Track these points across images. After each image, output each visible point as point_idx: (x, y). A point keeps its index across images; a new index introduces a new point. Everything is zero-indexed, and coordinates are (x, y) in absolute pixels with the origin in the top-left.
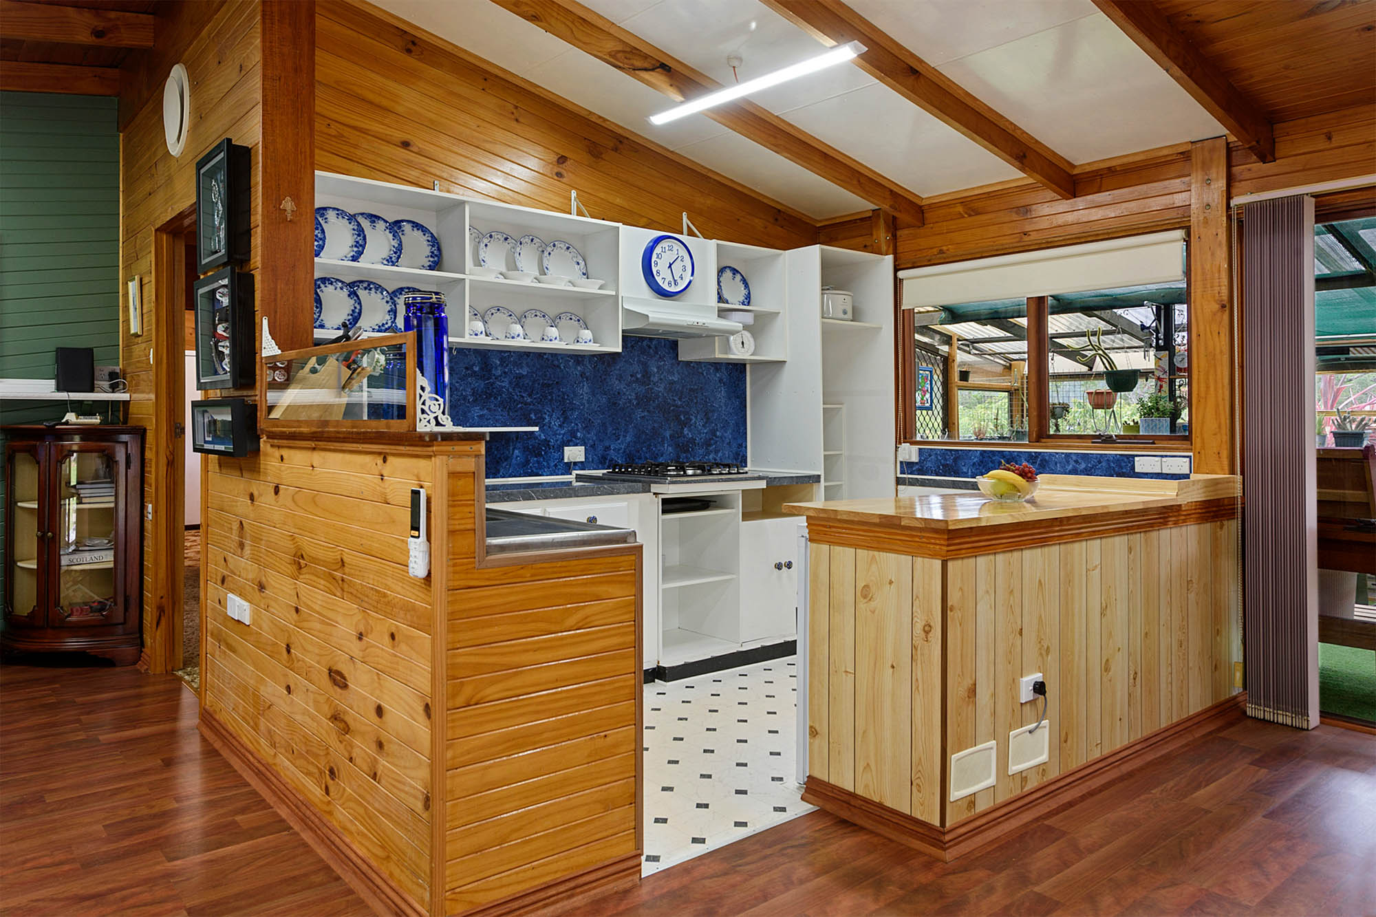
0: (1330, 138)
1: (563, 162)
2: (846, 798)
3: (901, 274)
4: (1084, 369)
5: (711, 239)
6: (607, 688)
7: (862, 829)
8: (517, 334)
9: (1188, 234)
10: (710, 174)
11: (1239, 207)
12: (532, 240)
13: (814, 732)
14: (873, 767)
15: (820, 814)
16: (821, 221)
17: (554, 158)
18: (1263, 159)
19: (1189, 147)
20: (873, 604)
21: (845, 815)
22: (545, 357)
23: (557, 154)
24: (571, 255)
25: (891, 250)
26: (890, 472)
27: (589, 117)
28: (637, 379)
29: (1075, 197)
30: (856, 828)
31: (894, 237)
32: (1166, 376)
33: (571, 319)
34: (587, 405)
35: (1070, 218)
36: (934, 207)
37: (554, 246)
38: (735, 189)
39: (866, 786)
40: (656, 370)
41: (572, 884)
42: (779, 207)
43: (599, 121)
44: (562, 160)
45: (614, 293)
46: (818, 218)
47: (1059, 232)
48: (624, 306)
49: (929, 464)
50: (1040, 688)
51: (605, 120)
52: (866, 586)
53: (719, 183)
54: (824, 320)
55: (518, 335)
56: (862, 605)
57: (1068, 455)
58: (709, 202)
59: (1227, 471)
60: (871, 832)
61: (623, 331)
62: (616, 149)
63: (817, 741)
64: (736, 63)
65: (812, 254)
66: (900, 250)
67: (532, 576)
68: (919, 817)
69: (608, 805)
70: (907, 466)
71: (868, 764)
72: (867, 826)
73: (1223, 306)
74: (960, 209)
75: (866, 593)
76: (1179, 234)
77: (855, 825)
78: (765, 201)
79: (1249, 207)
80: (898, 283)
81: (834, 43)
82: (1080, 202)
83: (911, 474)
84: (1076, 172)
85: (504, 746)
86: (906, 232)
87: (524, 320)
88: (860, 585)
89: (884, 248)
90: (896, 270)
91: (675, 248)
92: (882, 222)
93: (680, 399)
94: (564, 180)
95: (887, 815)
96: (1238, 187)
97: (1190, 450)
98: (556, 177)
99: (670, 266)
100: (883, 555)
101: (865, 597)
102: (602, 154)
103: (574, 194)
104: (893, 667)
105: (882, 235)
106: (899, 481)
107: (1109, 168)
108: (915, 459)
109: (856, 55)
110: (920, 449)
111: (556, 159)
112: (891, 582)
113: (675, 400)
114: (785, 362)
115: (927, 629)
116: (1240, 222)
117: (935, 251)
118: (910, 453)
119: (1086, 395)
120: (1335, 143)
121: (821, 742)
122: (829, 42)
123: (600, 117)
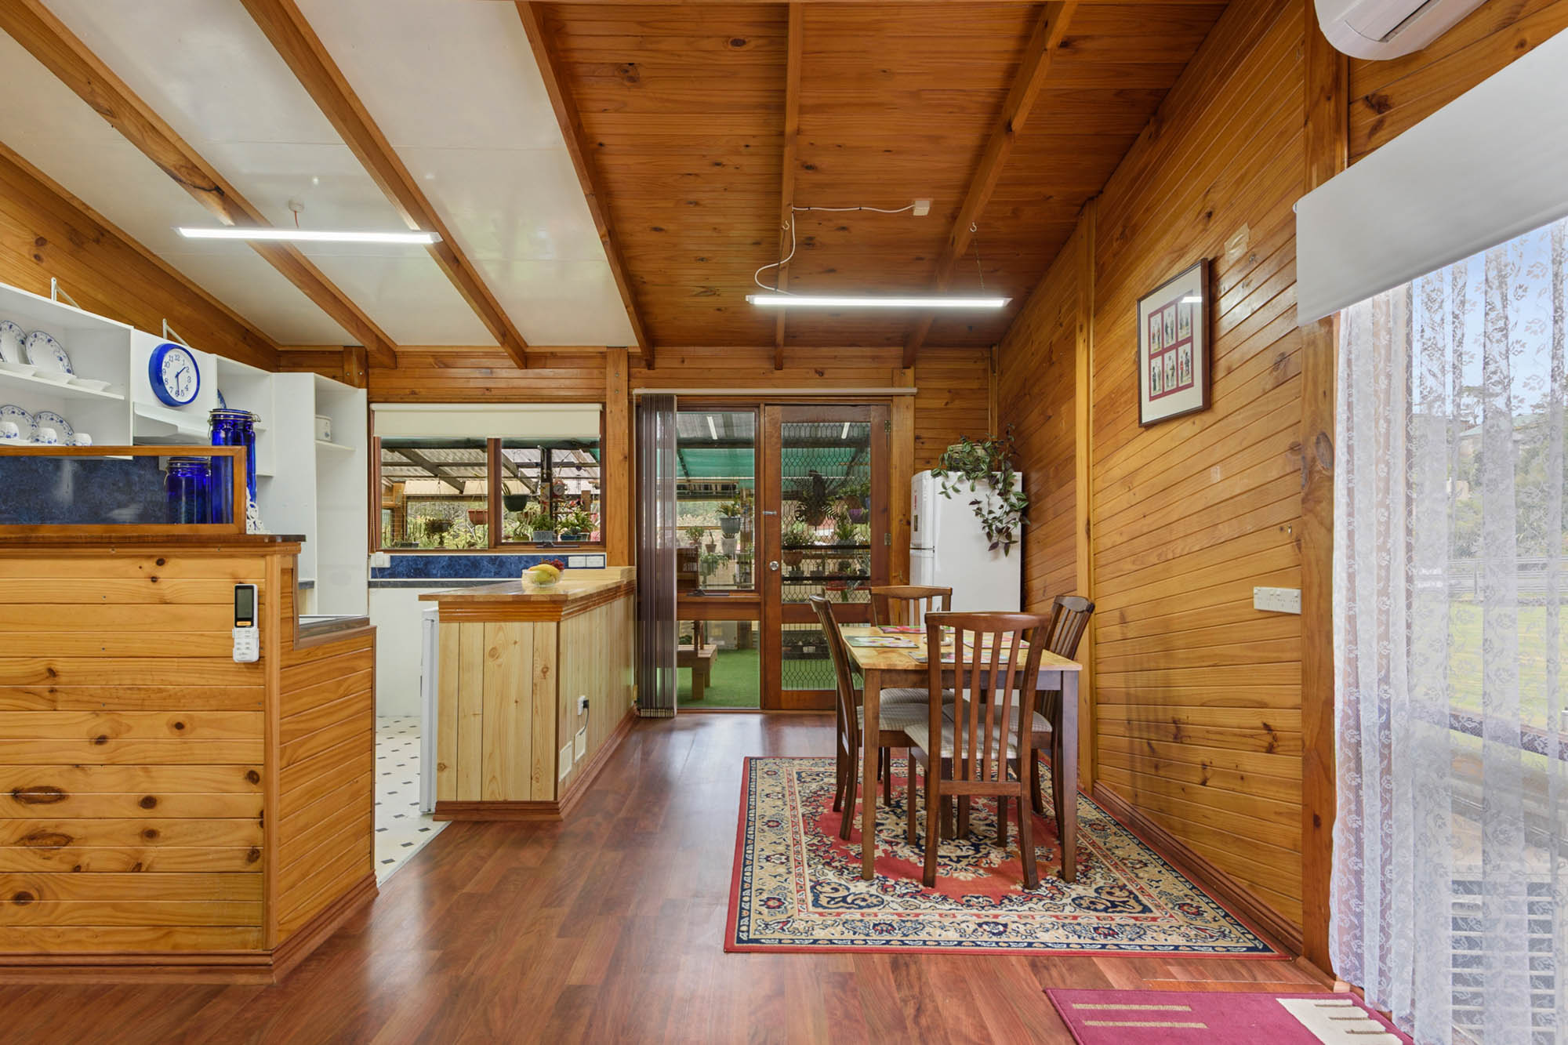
0: (683, 362)
1: (42, 245)
2: (475, 806)
3: (374, 406)
4: (457, 492)
5: (210, 353)
6: (358, 743)
7: (495, 822)
8: (14, 433)
9: (604, 407)
10: (189, 285)
11: (638, 396)
12: (11, 327)
13: (442, 767)
14: (499, 778)
15: (455, 824)
16: (283, 346)
17: (32, 239)
18: (649, 369)
19: (605, 350)
20: (500, 660)
21: (476, 818)
22: (22, 459)
23: (36, 234)
24: (52, 349)
25: (364, 383)
26: (364, 577)
27: (71, 202)
28: (119, 488)
29: (526, 368)
30: (486, 824)
31: (367, 374)
32: (548, 501)
33: (52, 419)
34: (67, 514)
35: (523, 383)
36: (407, 354)
37: (36, 336)
38: (210, 304)
39: (493, 793)
40: (137, 479)
41: (342, 902)
42: (248, 327)
43: (81, 208)
44: (40, 242)
45: (122, 398)
46: (280, 342)
47: (514, 392)
48: (136, 412)
49: (400, 569)
50: (586, 704)
51: (88, 208)
52: (494, 649)
53: (197, 295)
54: (319, 442)
55: (15, 435)
56: (490, 663)
57: (520, 557)
58: (188, 312)
59: (627, 563)
60: (501, 822)
61: (134, 438)
62: (97, 241)
63: (445, 774)
64: (297, 208)
65: (306, 381)
66: (372, 385)
67: (324, 654)
68: (538, 799)
69: (357, 836)
70: (378, 572)
71: (494, 777)
72: (496, 819)
73: (626, 458)
74: (431, 360)
75: (494, 653)
76: (598, 407)
77: (486, 822)
78: (237, 319)
79: (644, 397)
80: (370, 414)
81: (419, 229)
82: (531, 372)
83: (382, 577)
84: (528, 350)
85: (307, 797)
86: (376, 371)
87: (38, 420)
88: (488, 648)
89: (357, 381)
90: (369, 402)
91: (181, 359)
92: (354, 358)
93: (160, 510)
94: (44, 264)
95: (512, 807)
96: (633, 382)
97: (605, 551)
98: (33, 259)
99: (177, 376)
100: (509, 625)
101: (493, 656)
102: (83, 243)
103: (53, 282)
104: (516, 702)
105: (354, 369)
106: (370, 585)
107: (552, 353)
108: (387, 565)
109: (432, 242)
110: (391, 557)
111: (34, 240)
112: (515, 643)
113: (154, 511)
114: (271, 477)
115: (545, 670)
116: (638, 407)
117: (407, 391)
118: (383, 560)
119: (468, 514)
120: (686, 365)
121: (450, 774)
122: (415, 226)
123: (84, 204)
